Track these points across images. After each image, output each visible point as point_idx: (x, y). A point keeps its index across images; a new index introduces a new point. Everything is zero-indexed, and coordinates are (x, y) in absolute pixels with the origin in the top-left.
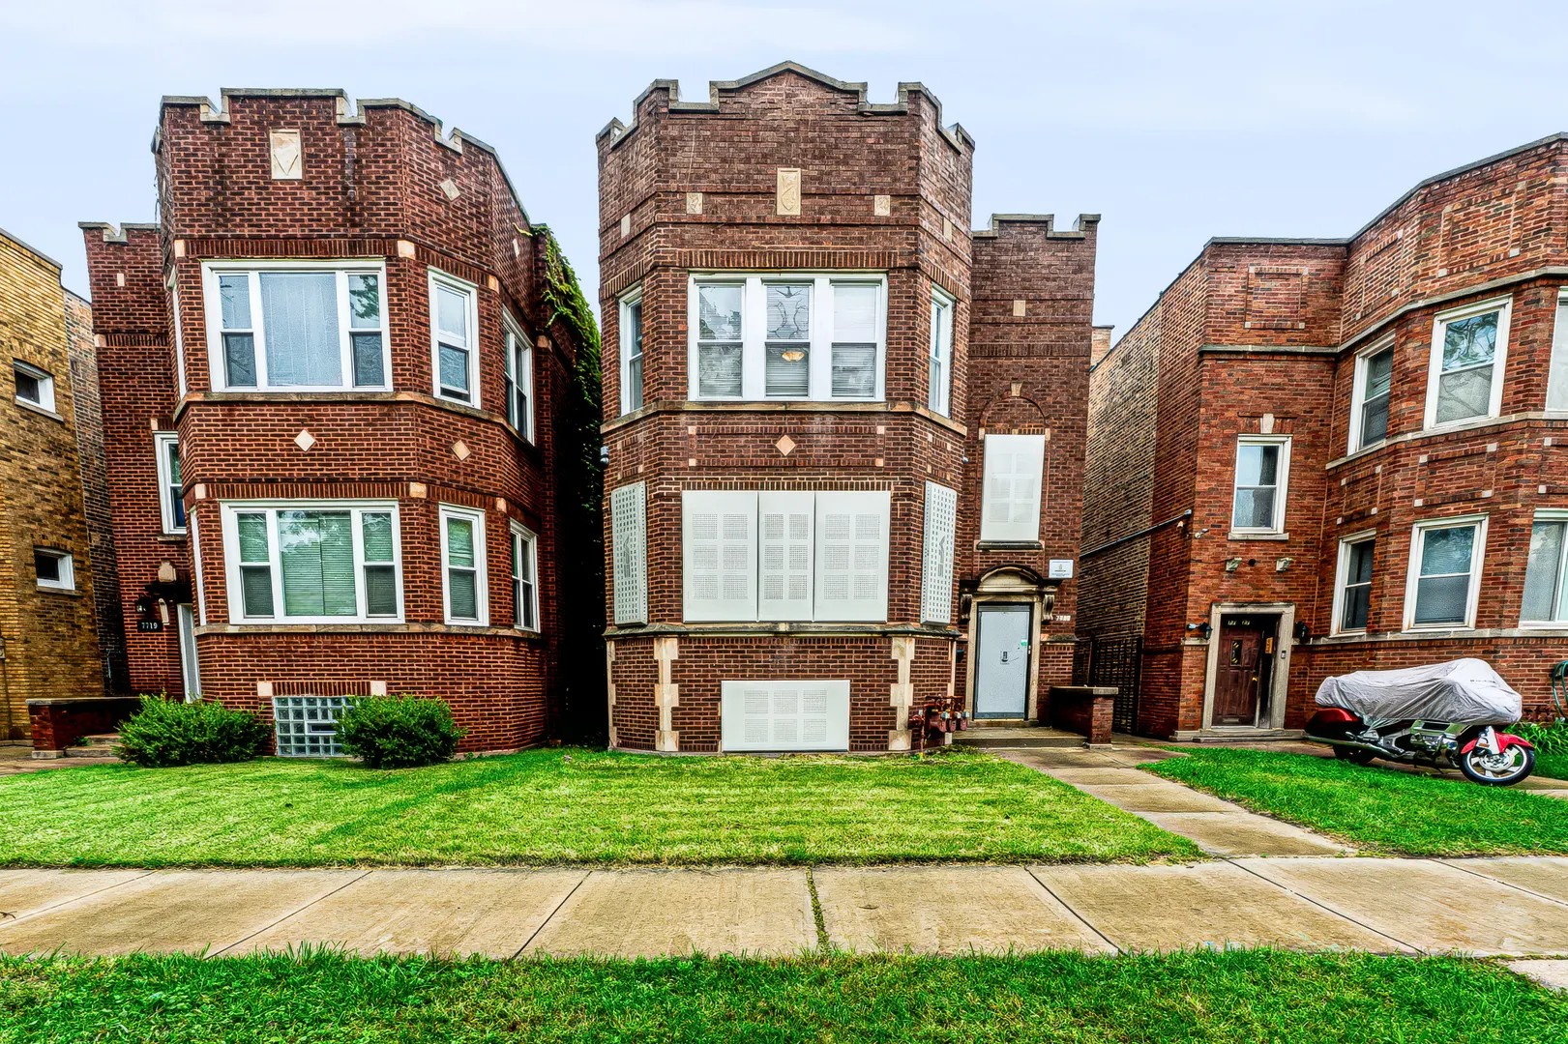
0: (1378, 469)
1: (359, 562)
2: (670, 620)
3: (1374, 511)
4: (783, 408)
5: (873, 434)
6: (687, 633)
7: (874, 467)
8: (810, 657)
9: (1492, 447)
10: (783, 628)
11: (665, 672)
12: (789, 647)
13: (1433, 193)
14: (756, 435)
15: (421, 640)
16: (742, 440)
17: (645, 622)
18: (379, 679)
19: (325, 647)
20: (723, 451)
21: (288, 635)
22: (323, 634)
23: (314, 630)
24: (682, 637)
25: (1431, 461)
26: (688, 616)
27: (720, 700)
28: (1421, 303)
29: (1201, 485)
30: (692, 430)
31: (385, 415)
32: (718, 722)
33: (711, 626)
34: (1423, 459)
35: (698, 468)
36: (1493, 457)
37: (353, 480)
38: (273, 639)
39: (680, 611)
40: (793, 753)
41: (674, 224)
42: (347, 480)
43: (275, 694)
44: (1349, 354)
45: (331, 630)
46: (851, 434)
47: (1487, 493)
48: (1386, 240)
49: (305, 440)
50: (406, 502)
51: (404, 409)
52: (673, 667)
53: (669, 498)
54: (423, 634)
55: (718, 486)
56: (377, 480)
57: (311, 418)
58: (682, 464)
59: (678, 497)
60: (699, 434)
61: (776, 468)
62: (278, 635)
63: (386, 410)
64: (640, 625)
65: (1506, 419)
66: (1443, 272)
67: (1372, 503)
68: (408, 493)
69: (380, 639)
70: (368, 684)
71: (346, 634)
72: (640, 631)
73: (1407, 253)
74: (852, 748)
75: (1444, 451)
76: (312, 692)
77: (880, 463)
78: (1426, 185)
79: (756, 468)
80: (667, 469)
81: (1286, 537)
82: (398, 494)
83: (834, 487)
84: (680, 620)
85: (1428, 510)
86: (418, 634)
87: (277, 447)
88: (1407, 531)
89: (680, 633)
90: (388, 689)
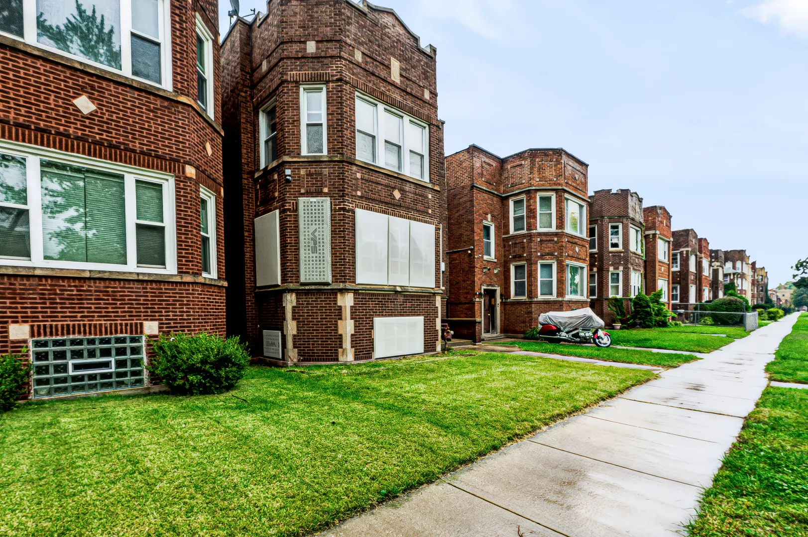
0: (525, 241)
1: (131, 220)
2: (350, 282)
3: (525, 255)
4: (396, 175)
5: (427, 197)
6: (358, 290)
7: (428, 213)
8: (409, 304)
9: (556, 239)
10: (399, 289)
11: (347, 313)
12: (401, 299)
13: (533, 154)
14: (387, 186)
15: (191, 288)
16: (380, 187)
17: (331, 282)
18: (152, 320)
19: (96, 291)
20: (372, 191)
21: (52, 278)
22: (95, 279)
23: (87, 275)
24: (356, 292)
25: (541, 241)
26: (359, 280)
27: (373, 329)
28: (534, 188)
29: (476, 238)
30: (359, 175)
31: (166, 107)
32: (372, 342)
33: (368, 287)
34: (539, 240)
35: (361, 197)
36: (556, 242)
37: (134, 151)
38: (35, 282)
39: (354, 277)
40: (404, 356)
41: (349, 61)
42: (127, 149)
43: (32, 335)
44: (507, 198)
45: (106, 276)
46: (420, 196)
47: (556, 254)
48: (519, 163)
49: (85, 104)
50: (181, 180)
51: (183, 109)
52: (351, 310)
53: (348, 211)
54: (193, 283)
55: (370, 209)
56: (157, 157)
57: (93, 88)
58: (354, 193)
59: (354, 212)
60: (361, 179)
61: (394, 205)
62: (40, 277)
63: (166, 104)
64: (327, 284)
65: (557, 231)
66: (538, 180)
67: (524, 252)
68: (184, 172)
69: (154, 286)
70: (141, 324)
71: (120, 280)
72: (326, 287)
73: (527, 171)
74: (426, 351)
75: (544, 238)
76: (79, 333)
77: (430, 211)
78: (531, 150)
79: (385, 203)
80: (347, 194)
81: (496, 260)
82: (174, 171)
83: (415, 219)
84: (354, 282)
85: (542, 257)
86: (188, 283)
87: (51, 101)
88: (536, 264)
89: (355, 290)
90: (160, 328)
